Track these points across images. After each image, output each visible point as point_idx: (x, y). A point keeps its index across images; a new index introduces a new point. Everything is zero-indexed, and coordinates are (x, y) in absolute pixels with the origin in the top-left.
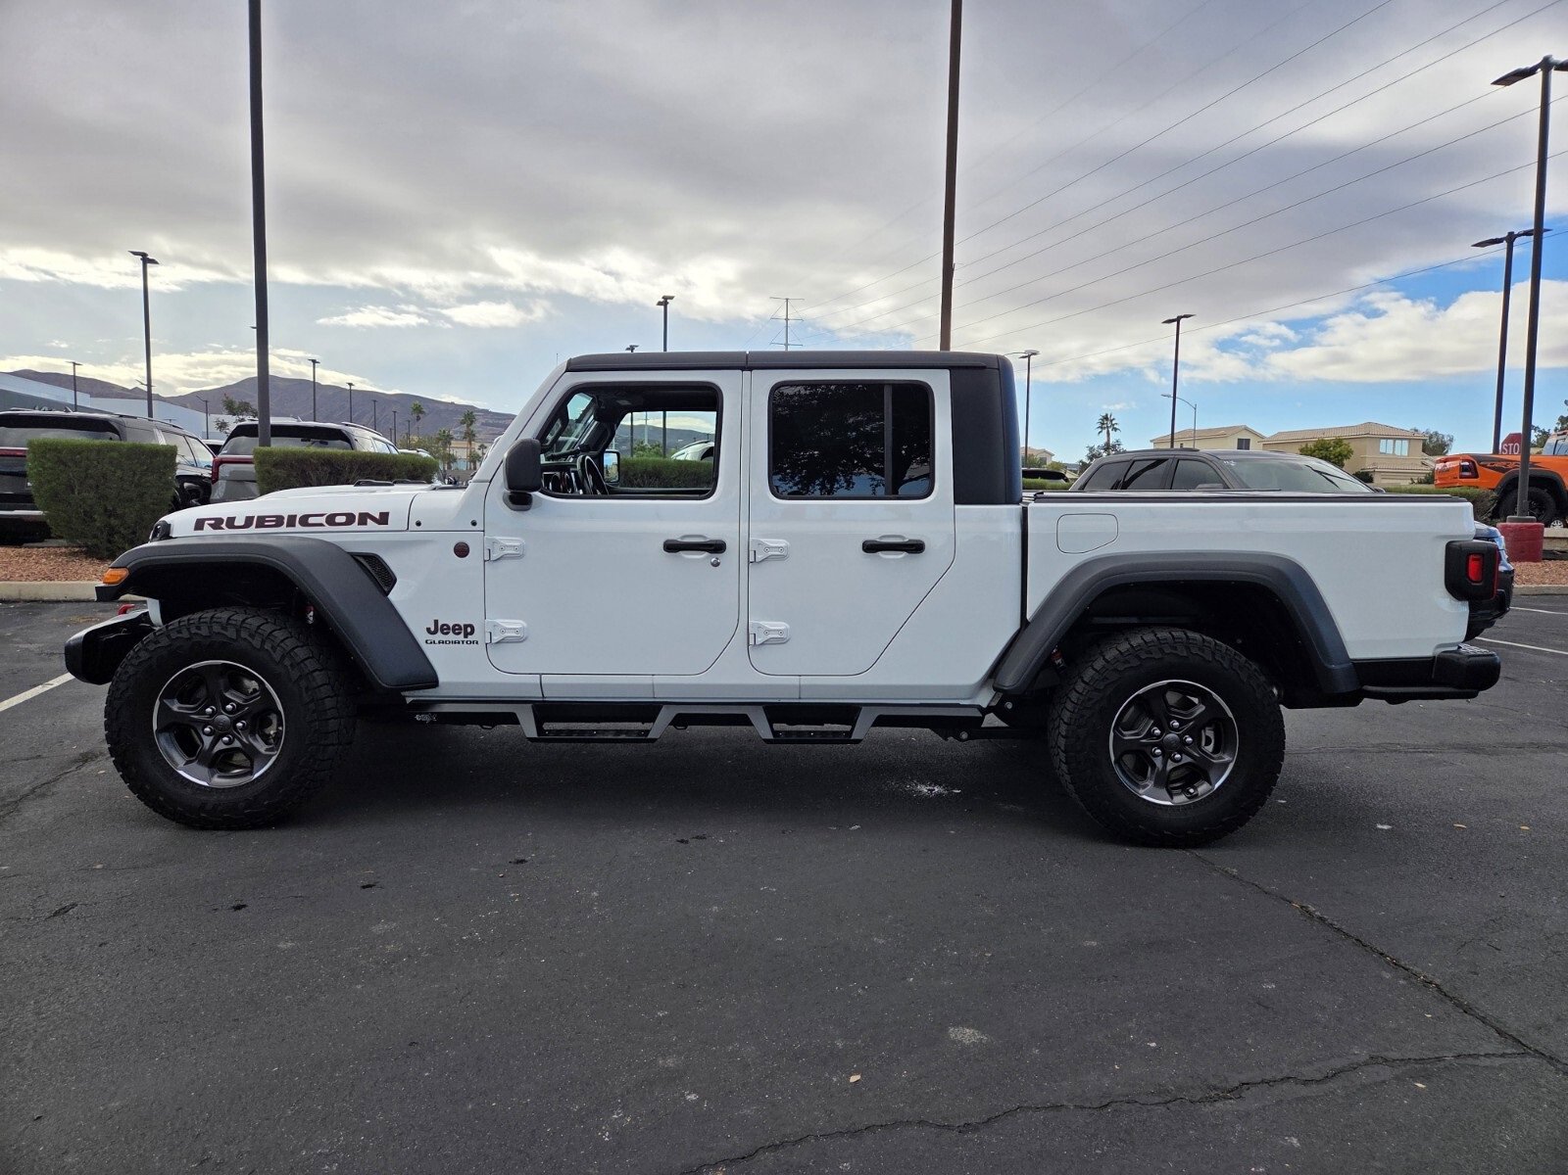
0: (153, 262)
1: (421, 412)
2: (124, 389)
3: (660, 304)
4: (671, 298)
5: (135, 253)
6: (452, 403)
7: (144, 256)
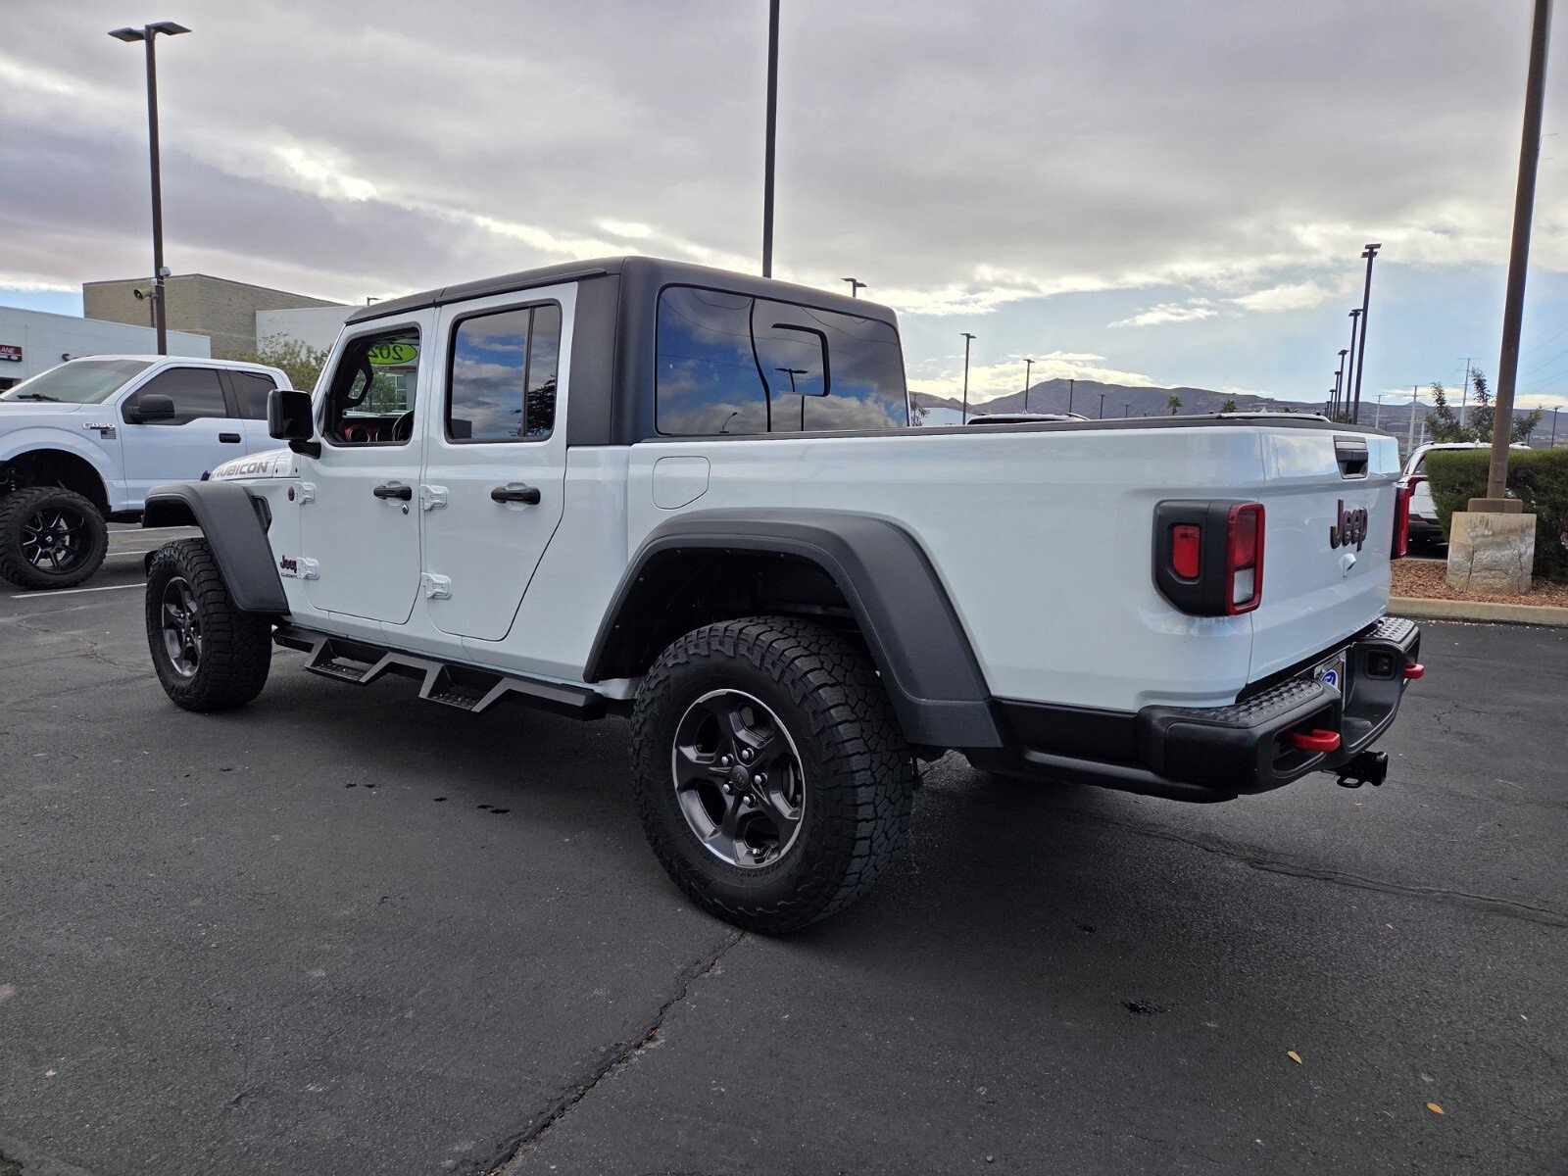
0: (862, 285)
1: (1178, 405)
2: (942, 400)
3: (1365, 255)
4: (1378, 246)
5: (847, 280)
6: (1235, 394)
7: (853, 280)
